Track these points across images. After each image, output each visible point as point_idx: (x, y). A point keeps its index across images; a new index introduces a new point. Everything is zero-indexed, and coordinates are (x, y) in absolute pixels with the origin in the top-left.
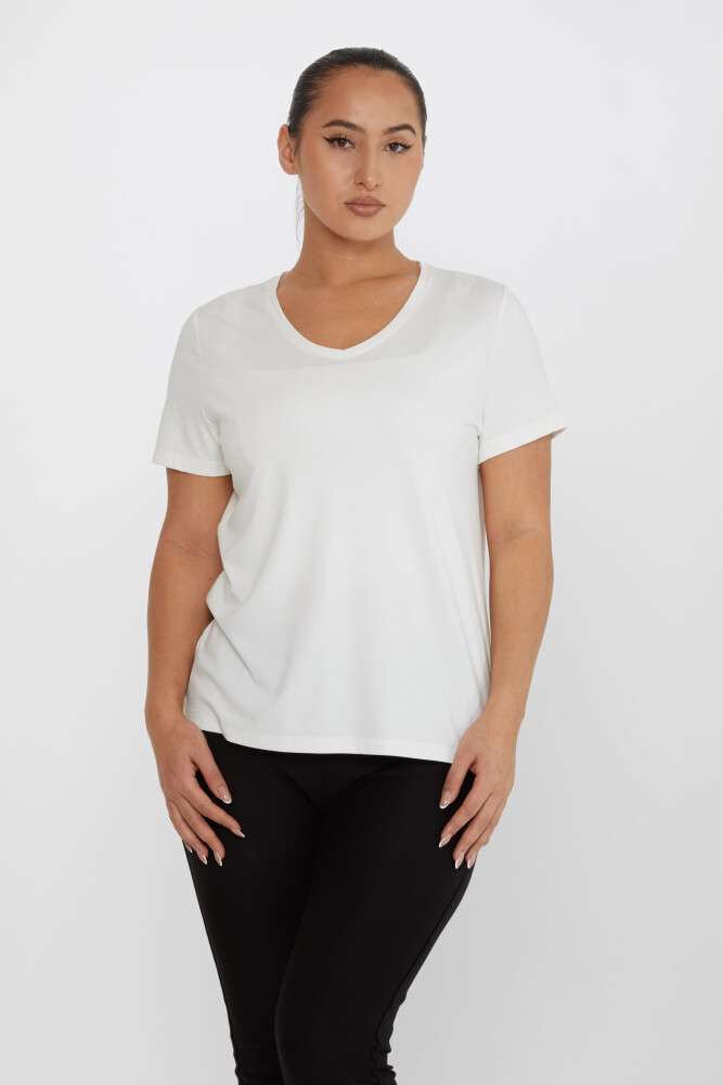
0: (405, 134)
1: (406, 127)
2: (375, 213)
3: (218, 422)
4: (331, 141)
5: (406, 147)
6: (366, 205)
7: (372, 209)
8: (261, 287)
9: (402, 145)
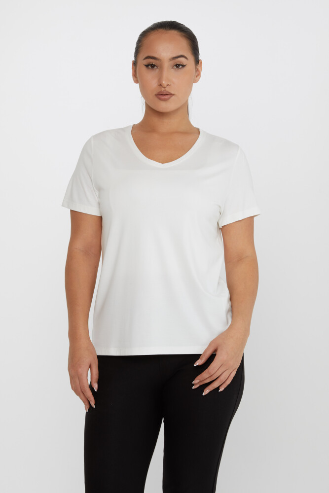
0: (182, 60)
1: (182, 56)
2: (169, 99)
3: (100, 189)
4: (147, 66)
5: (183, 66)
6: (164, 95)
7: (167, 97)
8: (123, 129)
9: (181, 65)
